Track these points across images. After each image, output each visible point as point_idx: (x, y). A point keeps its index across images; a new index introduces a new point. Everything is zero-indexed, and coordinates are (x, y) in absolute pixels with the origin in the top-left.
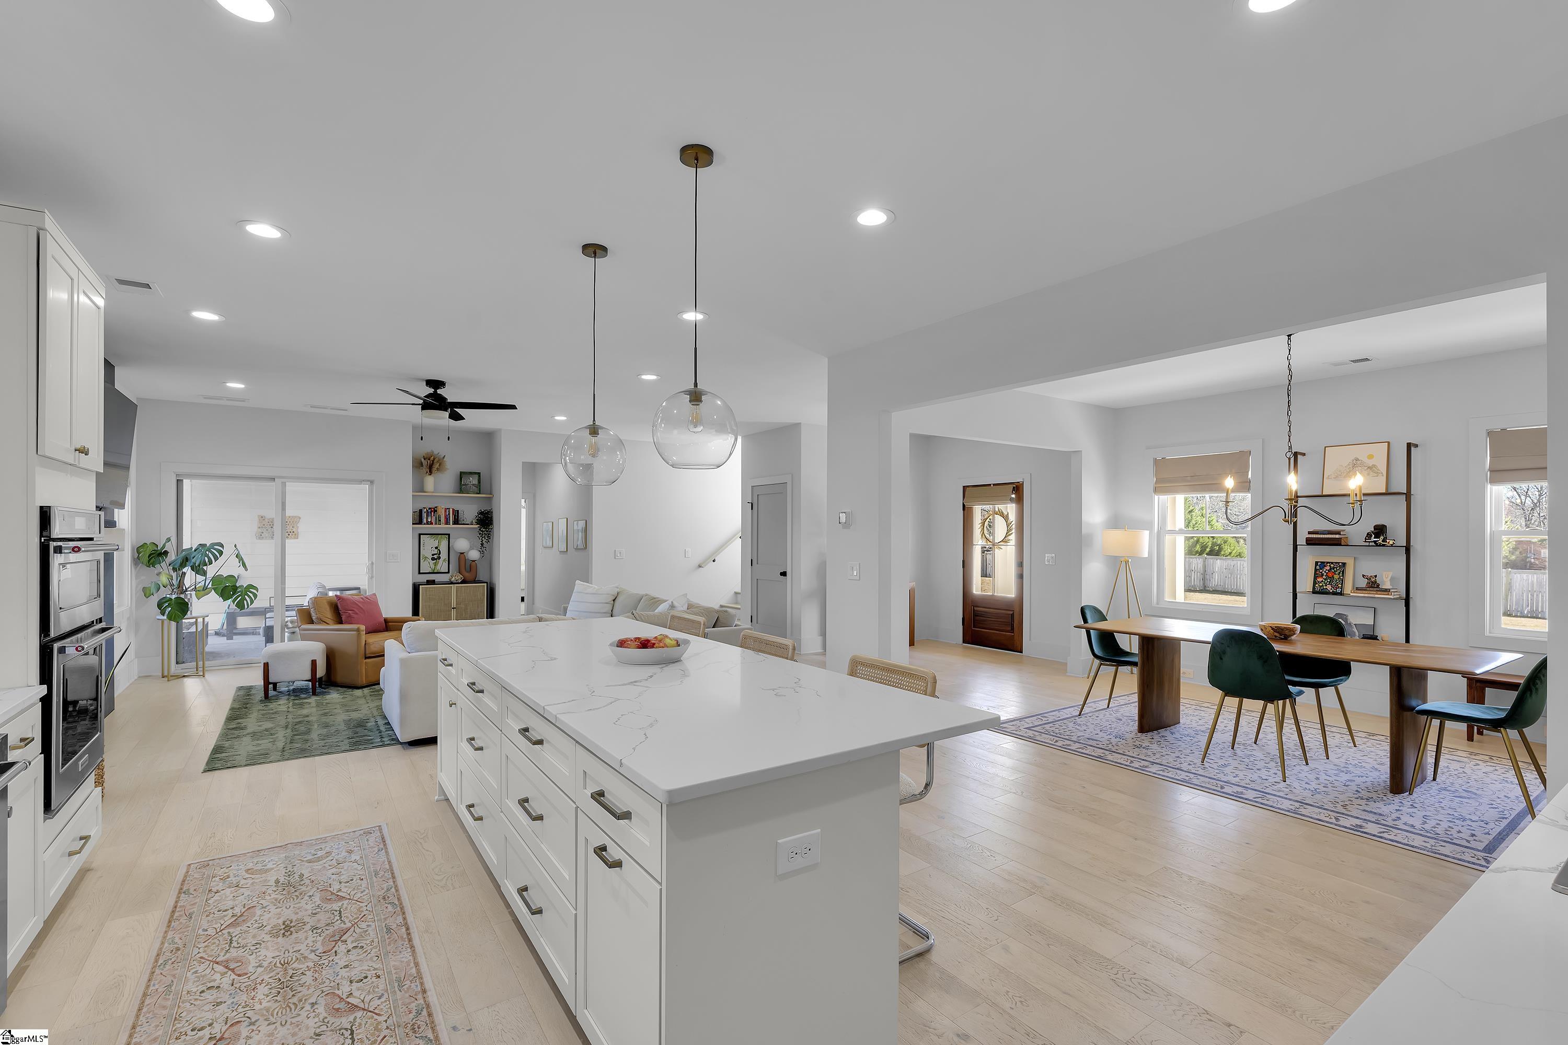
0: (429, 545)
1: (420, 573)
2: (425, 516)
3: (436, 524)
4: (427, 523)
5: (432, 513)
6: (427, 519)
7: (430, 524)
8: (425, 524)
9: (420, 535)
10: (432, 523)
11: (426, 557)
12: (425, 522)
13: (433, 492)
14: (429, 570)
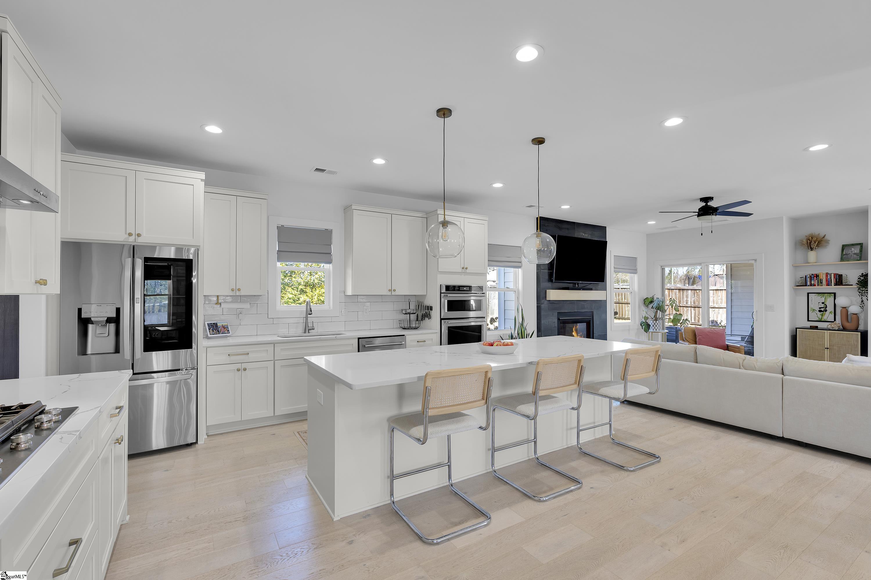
0: (816, 302)
1: (808, 320)
2: (809, 280)
3: (818, 285)
4: (811, 285)
5: (815, 278)
6: (811, 282)
7: (814, 286)
8: (808, 286)
9: (808, 294)
10: (815, 285)
11: (814, 310)
12: (809, 284)
13: (816, 263)
14: (817, 319)
